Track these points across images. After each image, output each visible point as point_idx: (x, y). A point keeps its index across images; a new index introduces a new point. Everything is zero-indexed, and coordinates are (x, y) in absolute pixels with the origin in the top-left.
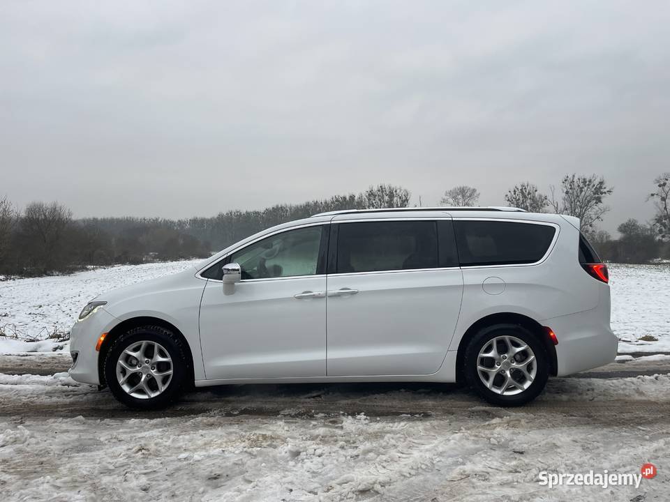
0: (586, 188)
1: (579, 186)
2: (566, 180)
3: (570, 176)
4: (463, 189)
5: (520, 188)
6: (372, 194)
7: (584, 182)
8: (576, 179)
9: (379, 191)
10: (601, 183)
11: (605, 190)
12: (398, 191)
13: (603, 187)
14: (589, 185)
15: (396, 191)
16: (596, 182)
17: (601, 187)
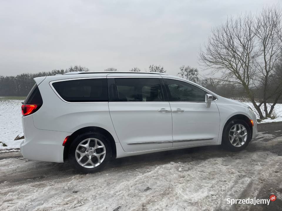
0: (157, 70)
1: (155, 69)
2: (150, 67)
3: (152, 66)
4: (112, 69)
5: (134, 69)
6: (72, 70)
7: (157, 68)
8: (154, 67)
9: (75, 68)
10: (162, 68)
11: (164, 71)
12: (84, 69)
13: (163, 70)
14: (158, 69)
15: (83, 69)
16: (161, 68)
17: (162, 70)
